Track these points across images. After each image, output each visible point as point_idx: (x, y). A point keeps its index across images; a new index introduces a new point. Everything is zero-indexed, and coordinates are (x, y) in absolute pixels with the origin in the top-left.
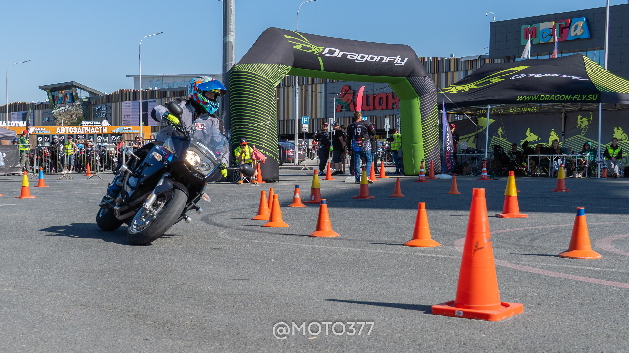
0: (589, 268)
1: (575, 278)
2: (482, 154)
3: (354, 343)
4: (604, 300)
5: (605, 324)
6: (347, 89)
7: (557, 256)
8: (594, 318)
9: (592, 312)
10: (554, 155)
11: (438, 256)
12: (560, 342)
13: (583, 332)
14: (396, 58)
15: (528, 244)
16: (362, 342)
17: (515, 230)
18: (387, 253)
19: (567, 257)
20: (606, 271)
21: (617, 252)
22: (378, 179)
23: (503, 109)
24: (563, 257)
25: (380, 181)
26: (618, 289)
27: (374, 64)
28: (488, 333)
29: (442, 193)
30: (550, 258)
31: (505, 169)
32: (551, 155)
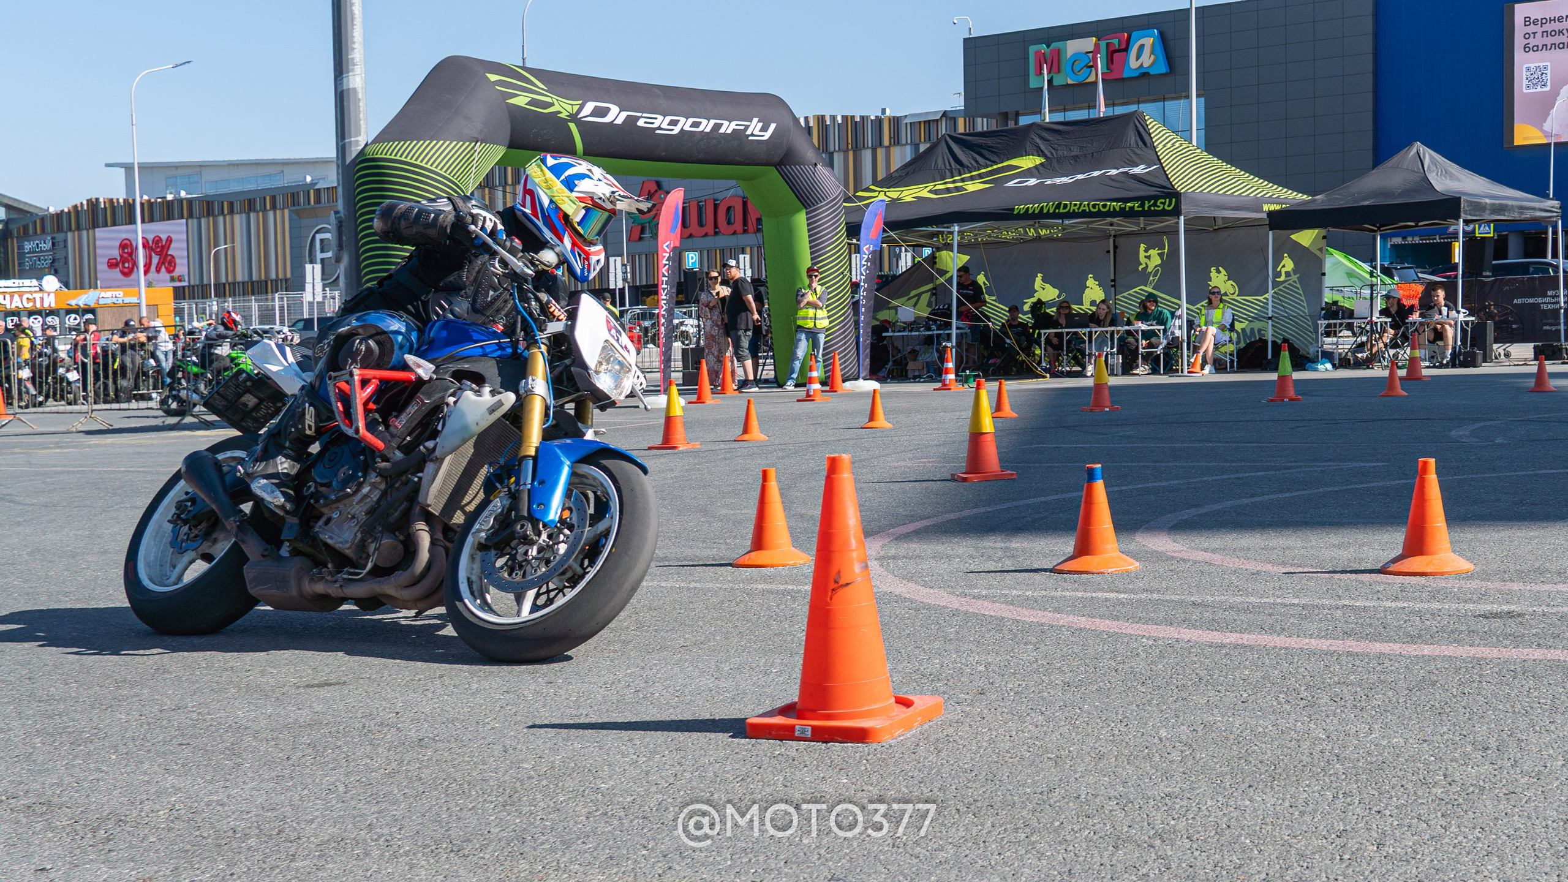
0: (1108, 595)
1: (1072, 622)
2: (945, 331)
3: (552, 830)
4: (1116, 671)
5: (1102, 727)
6: (654, 188)
7: (1051, 571)
8: (1085, 715)
9: (1084, 701)
10: (1094, 330)
11: (799, 588)
12: (1000, 781)
13: (1053, 753)
14: (748, 123)
16: (571, 823)
17: (982, 510)
18: (689, 589)
19: (1070, 572)
20: (1140, 600)
21: (1174, 552)
22: (717, 398)
23: (987, 231)
24: (1061, 572)
25: (722, 402)
26: (1151, 643)
27: (700, 137)
28: (857, 773)
29: (850, 426)
30: (1036, 576)
31: (995, 363)
32: (1088, 330)
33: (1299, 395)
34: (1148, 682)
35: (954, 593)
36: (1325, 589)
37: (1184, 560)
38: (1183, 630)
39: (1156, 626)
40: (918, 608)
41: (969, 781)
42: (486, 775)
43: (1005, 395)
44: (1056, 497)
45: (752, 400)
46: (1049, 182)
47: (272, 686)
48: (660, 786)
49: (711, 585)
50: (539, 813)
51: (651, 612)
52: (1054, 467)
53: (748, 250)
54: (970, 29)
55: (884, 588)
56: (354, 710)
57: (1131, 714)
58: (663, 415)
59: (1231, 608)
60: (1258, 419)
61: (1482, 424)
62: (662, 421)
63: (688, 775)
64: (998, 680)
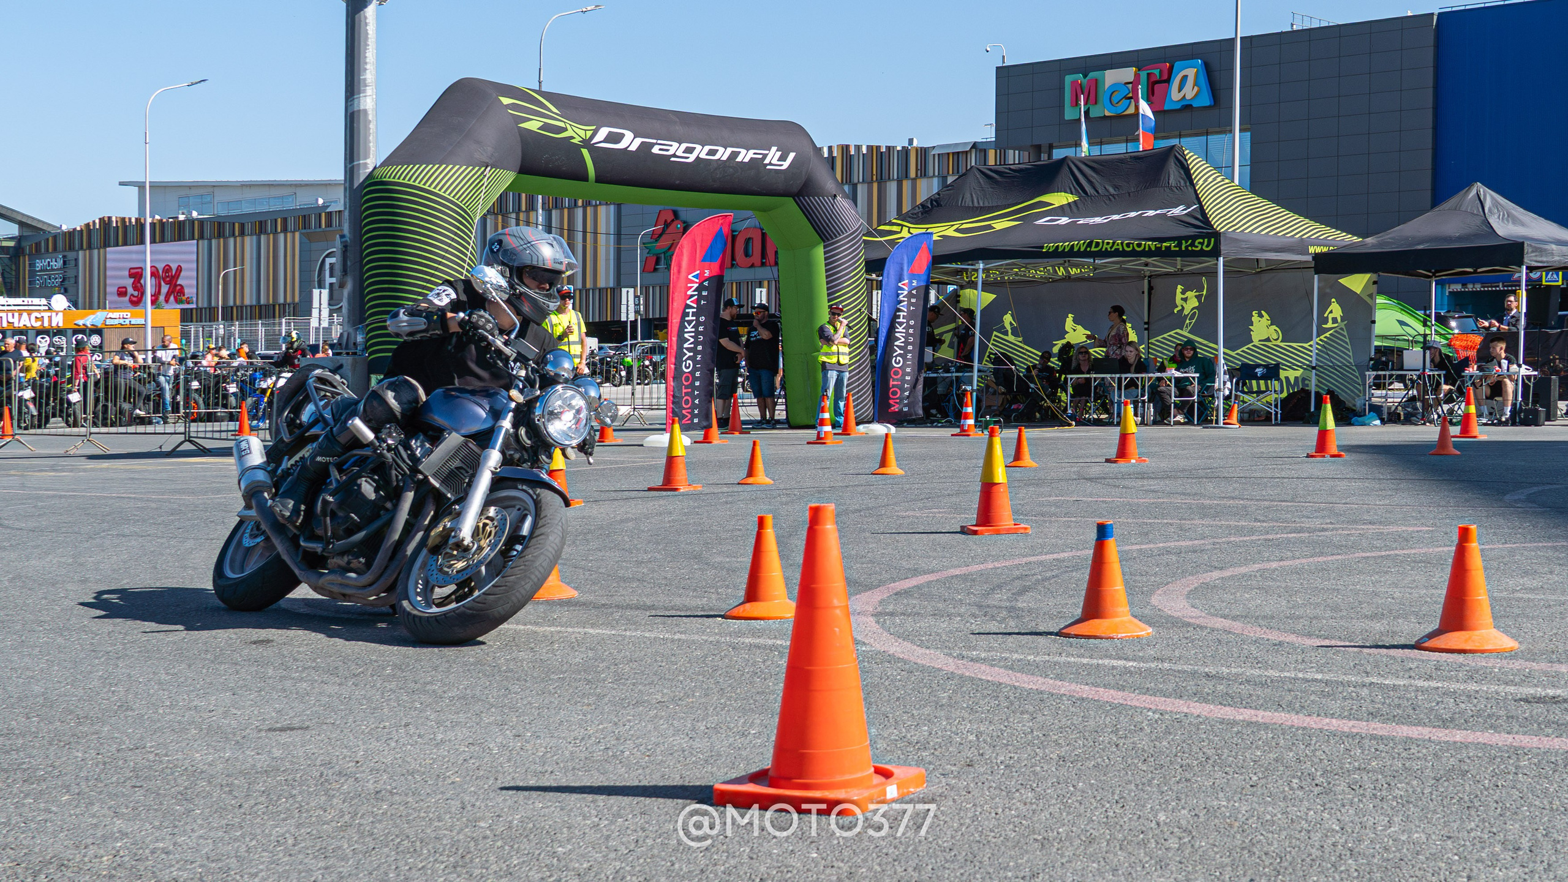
0: (1115, 663)
1: (1075, 691)
2: (966, 374)
4: (1117, 746)
5: (1096, 808)
6: (670, 217)
7: (1059, 634)
8: (1079, 794)
10: (1124, 376)
12: (980, 862)
13: (1040, 834)
14: (768, 152)
15: (1004, 604)
17: (991, 566)
18: (673, 641)
19: (1077, 636)
20: (1149, 670)
21: (1191, 618)
22: (725, 438)
23: (1017, 270)
24: (1068, 636)
25: (729, 443)
26: (1157, 716)
27: (715, 165)
28: (828, 847)
29: (860, 472)
30: (1041, 640)
31: (1018, 409)
32: (1118, 375)
33: (1342, 451)
34: (1150, 759)
35: (951, 654)
36: (1352, 664)
37: (1202, 628)
38: (1192, 704)
39: (1164, 699)
40: (910, 668)
41: (947, 861)
42: (440, 832)
43: (1025, 443)
44: (1071, 554)
45: (758, 441)
46: (1082, 221)
47: (234, 729)
48: (620, 853)
49: (696, 637)
50: (490, 877)
51: (631, 664)
52: (1071, 521)
53: (766, 283)
54: (1004, 57)
55: (878, 647)
56: (313, 757)
57: (1129, 794)
58: (665, 454)
59: (1248, 681)
60: (1296, 476)
61: (1540, 488)
62: (663, 461)
63: (649, 842)
64: (988, 753)
